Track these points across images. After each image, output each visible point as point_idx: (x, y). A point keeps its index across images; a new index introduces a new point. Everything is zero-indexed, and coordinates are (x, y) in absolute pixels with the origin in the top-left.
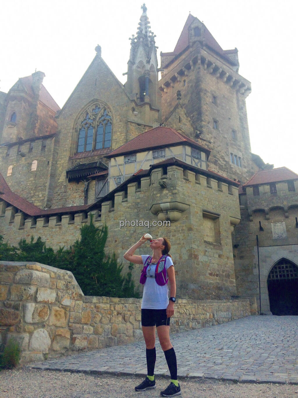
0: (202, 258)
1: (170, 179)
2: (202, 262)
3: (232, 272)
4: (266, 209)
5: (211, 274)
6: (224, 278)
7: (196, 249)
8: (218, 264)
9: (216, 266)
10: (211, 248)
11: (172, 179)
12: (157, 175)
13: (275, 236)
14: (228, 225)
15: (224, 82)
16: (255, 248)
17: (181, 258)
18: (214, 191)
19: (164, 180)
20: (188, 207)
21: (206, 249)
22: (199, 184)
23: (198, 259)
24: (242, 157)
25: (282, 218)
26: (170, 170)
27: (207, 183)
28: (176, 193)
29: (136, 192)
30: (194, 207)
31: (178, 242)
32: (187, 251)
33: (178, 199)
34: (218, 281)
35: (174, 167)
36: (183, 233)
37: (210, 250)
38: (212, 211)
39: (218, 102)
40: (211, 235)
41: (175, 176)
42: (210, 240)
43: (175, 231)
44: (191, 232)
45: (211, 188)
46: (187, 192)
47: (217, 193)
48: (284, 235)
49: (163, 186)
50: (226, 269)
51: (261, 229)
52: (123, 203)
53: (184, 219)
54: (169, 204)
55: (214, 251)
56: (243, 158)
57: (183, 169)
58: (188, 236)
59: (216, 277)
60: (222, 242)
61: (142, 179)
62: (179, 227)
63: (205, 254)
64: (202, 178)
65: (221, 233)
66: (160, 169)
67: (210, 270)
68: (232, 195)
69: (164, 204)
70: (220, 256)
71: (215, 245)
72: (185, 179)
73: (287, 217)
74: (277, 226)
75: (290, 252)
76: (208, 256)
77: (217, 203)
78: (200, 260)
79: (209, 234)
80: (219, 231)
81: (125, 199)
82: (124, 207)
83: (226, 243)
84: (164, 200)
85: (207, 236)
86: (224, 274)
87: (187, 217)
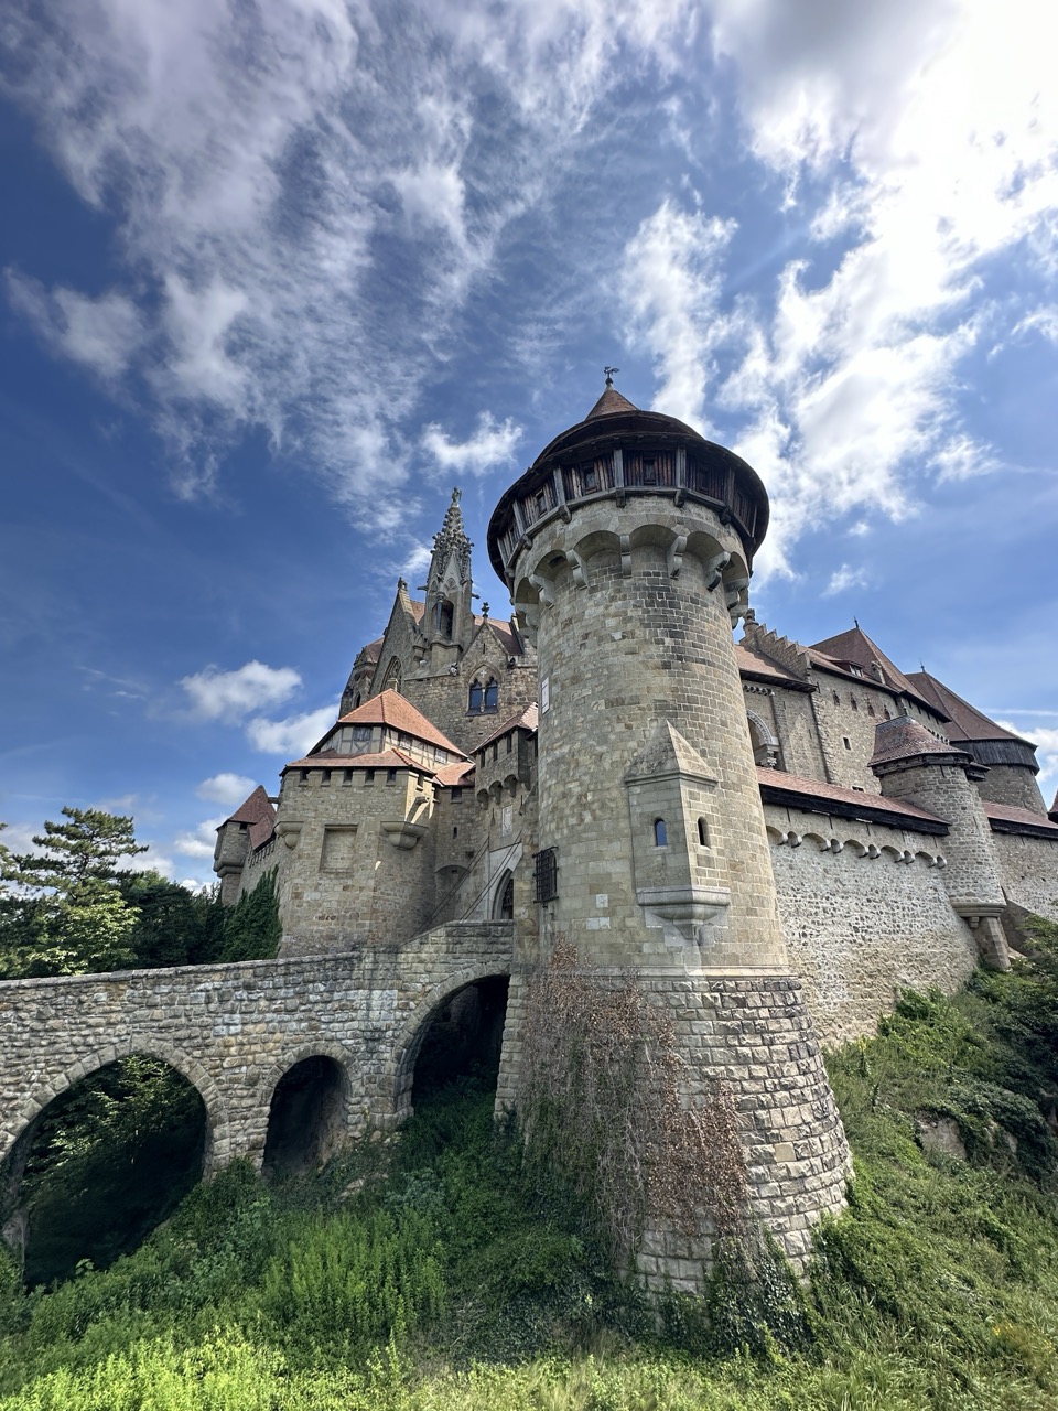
0: (310, 896)
2: (308, 902)
5: (319, 918)
6: (347, 921)
7: (302, 884)
8: (338, 901)
10: (330, 879)
13: (503, 832)
14: (374, 837)
16: (487, 854)
20: (300, 825)
21: (321, 882)
22: (328, 786)
23: (301, 898)
28: (282, 810)
30: (310, 823)
33: (284, 818)
34: (333, 927)
37: (328, 882)
38: (345, 821)
44: (298, 860)
45: (350, 787)
46: (303, 804)
47: (362, 792)
48: (511, 829)
50: (353, 906)
51: (493, 821)
55: (335, 882)
57: (299, 773)
59: (330, 920)
60: (356, 866)
63: (316, 889)
64: (335, 776)
65: (357, 851)
67: (319, 912)
68: (394, 786)
70: (345, 889)
71: (340, 873)
72: (301, 786)
74: (507, 813)
75: (512, 857)
76: (321, 892)
77: (358, 807)
78: (304, 899)
83: (362, 866)
86: (348, 915)
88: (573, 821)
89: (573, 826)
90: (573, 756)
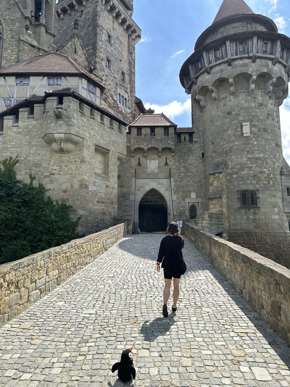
0: (91, 188)
1: (66, 110)
2: (91, 191)
3: (116, 200)
4: (146, 148)
5: (98, 202)
6: (109, 205)
7: (87, 180)
8: (105, 194)
9: (103, 195)
10: (100, 179)
11: (68, 111)
12: (52, 103)
13: (149, 171)
14: (116, 160)
15: (119, 23)
16: (133, 179)
17: (72, 187)
18: (106, 128)
19: (60, 110)
20: (81, 140)
21: (96, 180)
22: (94, 119)
23: (88, 189)
24: (127, 99)
25: (156, 157)
26: (66, 100)
27: (101, 120)
28: (71, 125)
29: (28, 118)
30: (87, 141)
31: (70, 172)
32: (79, 181)
33: (73, 132)
34: (103, 208)
35: (71, 98)
36: (76, 164)
37: (99, 181)
38: (103, 146)
39: (112, 41)
40: (101, 167)
41: (71, 108)
42: (99, 171)
43: (68, 162)
44: (83, 164)
45: (104, 124)
46: (82, 125)
47: (109, 130)
48: (156, 171)
49: (58, 116)
50: (111, 197)
51: (139, 164)
52: (13, 128)
53: (77, 151)
54: (63, 135)
55: (102, 182)
56: (129, 100)
57: (79, 102)
58: (81, 167)
59: (102, 204)
60: (109, 174)
61: (35, 105)
62: (72, 158)
63: (94, 185)
64: (96, 114)
65: (110, 166)
66: (55, 98)
67: (98, 199)
68: (121, 133)
69: (58, 134)
70: (107, 186)
71: (103, 177)
72: (80, 112)
73: (160, 157)
74: (152, 163)
75: (159, 184)
76: (97, 186)
77: (108, 140)
78: (89, 189)
79: (98, 167)
80: (108, 165)
81: (16, 124)
82: (15, 132)
83: (112, 175)
84: (59, 131)
85: (97, 168)
86: (109, 201)
87: (80, 150)
88: (266, 182)
89: (265, 184)
90: (265, 159)
